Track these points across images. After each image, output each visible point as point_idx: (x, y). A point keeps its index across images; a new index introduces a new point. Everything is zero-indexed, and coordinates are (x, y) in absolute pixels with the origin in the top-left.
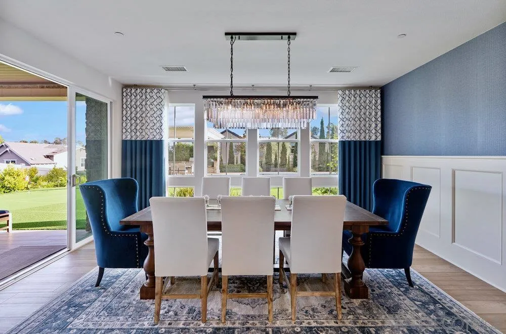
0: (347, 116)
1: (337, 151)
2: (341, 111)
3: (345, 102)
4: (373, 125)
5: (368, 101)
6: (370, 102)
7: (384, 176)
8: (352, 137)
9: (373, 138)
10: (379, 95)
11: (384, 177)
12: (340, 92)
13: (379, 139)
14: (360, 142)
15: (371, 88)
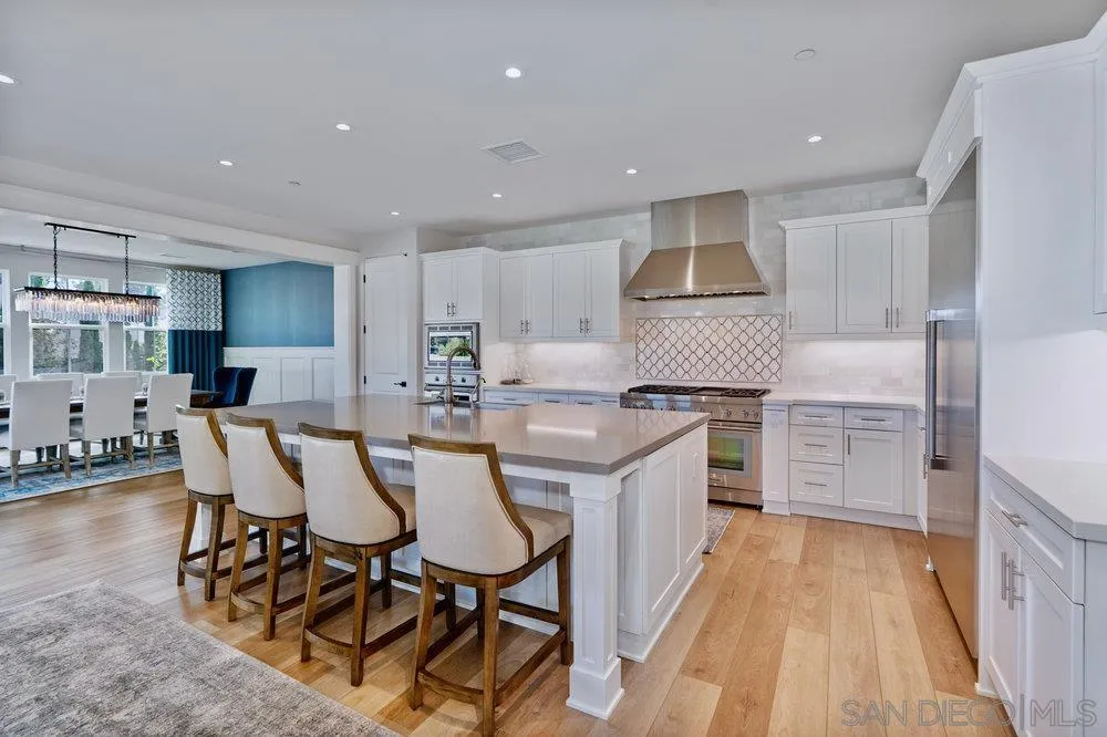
0: (179, 301)
1: (166, 341)
2: (171, 294)
3: (176, 284)
4: (213, 314)
5: (206, 286)
6: (209, 287)
7: (227, 364)
8: (186, 326)
9: (213, 328)
10: (219, 280)
11: (226, 366)
12: (170, 271)
13: (220, 328)
14: (197, 332)
15: (209, 271)
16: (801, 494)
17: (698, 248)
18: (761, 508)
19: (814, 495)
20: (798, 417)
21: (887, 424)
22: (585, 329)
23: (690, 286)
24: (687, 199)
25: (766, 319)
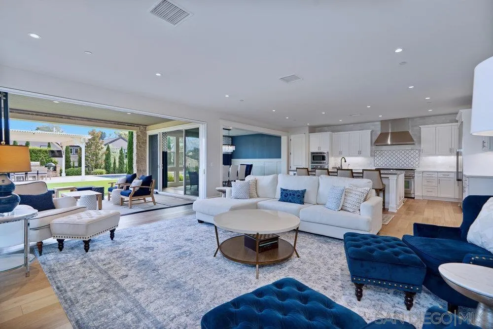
16: (425, 194)
17: (391, 133)
18: (414, 198)
19: (429, 194)
20: (425, 175)
21: (450, 176)
22: (360, 153)
23: (389, 142)
24: (389, 120)
25: (414, 151)
